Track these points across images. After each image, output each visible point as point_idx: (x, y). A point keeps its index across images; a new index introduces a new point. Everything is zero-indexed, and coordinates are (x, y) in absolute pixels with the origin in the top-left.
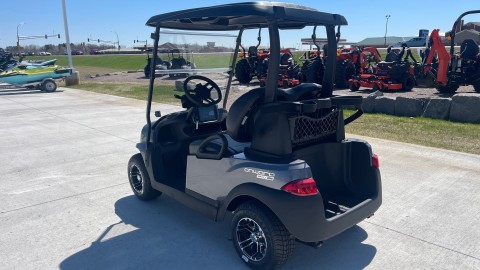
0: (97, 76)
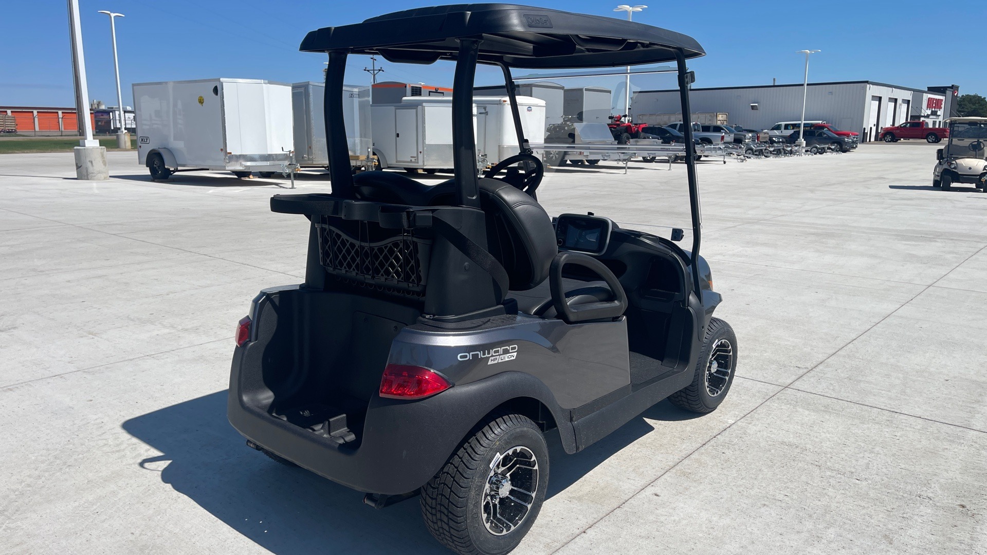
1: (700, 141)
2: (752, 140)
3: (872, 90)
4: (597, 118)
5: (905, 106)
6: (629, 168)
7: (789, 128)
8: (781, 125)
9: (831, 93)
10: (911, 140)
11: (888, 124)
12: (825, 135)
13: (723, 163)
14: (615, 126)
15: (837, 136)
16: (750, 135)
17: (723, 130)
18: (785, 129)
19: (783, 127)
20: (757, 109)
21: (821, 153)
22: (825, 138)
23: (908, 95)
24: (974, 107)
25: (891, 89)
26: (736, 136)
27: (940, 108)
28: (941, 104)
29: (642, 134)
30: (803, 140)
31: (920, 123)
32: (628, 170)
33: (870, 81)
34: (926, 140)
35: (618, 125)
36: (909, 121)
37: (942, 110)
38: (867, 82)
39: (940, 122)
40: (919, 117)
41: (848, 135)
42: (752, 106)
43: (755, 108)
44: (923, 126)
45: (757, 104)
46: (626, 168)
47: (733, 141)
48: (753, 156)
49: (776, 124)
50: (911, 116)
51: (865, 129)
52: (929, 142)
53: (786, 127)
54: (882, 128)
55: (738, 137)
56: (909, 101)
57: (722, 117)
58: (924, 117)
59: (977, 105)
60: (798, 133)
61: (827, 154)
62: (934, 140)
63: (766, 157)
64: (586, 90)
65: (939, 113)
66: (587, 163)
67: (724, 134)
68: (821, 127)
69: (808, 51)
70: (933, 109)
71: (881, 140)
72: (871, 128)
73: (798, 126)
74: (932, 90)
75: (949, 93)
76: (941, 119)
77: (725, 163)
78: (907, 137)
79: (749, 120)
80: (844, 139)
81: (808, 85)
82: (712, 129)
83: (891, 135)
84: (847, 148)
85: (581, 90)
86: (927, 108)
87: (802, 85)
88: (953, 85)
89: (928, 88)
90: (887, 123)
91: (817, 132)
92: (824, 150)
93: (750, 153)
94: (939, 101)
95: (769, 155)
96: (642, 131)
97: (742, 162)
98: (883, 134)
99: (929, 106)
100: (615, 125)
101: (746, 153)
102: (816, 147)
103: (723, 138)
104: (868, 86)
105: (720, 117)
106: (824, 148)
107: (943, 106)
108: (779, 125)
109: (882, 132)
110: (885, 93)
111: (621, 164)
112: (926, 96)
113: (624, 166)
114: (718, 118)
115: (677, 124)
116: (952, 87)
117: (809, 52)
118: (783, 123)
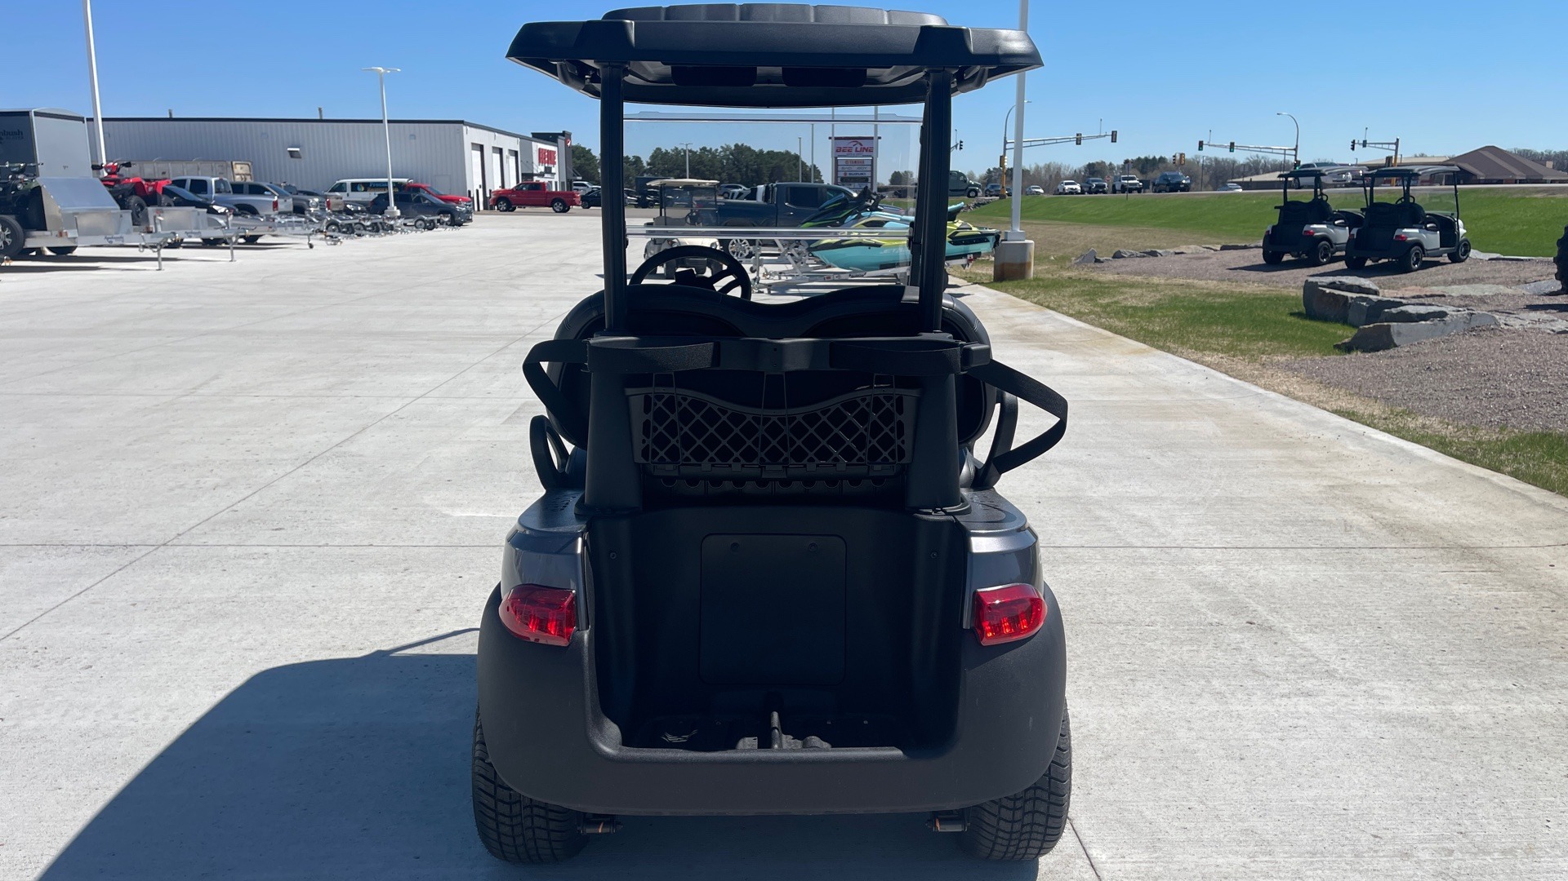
0: (1118, 256)
1: (237, 210)
2: (321, 209)
3: (471, 136)
4: (65, 167)
5: (512, 160)
6: (165, 259)
7: (359, 189)
8: (345, 183)
9: (413, 136)
10: (528, 209)
11: (497, 187)
12: (427, 202)
13: (308, 247)
14: (112, 184)
15: (443, 202)
16: (317, 200)
17: (268, 191)
18: (352, 190)
19: (349, 188)
20: (300, 157)
21: (430, 229)
22: (427, 206)
23: (513, 144)
24: (579, 162)
25: (492, 134)
26: (296, 202)
27: (554, 163)
28: (555, 158)
29: (164, 199)
30: (395, 208)
31: (535, 184)
32: (163, 263)
33: (466, 120)
34: (551, 208)
35: (117, 181)
36: (520, 182)
37: (557, 166)
38: (462, 122)
39: (556, 183)
40: (532, 175)
41: (457, 201)
42: (290, 151)
43: (295, 155)
44: (544, 189)
45: (298, 149)
46: (160, 260)
47: (291, 209)
48: (340, 234)
49: (337, 182)
50: (523, 174)
51: (470, 192)
52: (556, 212)
53: (355, 187)
54: (490, 191)
55: (298, 203)
56: (516, 153)
57: (241, 168)
58: (536, 175)
59: (582, 159)
60: (387, 196)
61: (438, 229)
62: (562, 208)
63: (359, 235)
64: (37, 114)
65: (553, 171)
66: (49, 253)
67: (276, 198)
68: (417, 189)
69: (380, 69)
70: (546, 165)
71: (492, 208)
72: (477, 191)
73: (384, 186)
74: (539, 137)
75: (561, 141)
76: (556, 178)
77: (311, 246)
78: (523, 204)
79: (299, 175)
80: (455, 207)
81: (389, 121)
82: (246, 189)
83: (505, 202)
84: (460, 220)
85: (27, 114)
86: (540, 162)
87: (381, 121)
88: (564, 132)
89: (533, 134)
90: (495, 185)
91: (414, 196)
92: (434, 224)
93: (334, 231)
94: (551, 153)
95: (364, 232)
96: (163, 193)
97: (335, 244)
98: (494, 200)
99: (541, 160)
100: (111, 181)
101: (327, 229)
102: (423, 220)
103: (275, 204)
104: (464, 128)
105: (238, 169)
106: (432, 221)
107: (556, 160)
108: (342, 184)
109: (493, 197)
110: (488, 139)
111: (148, 253)
112: (537, 146)
113: (155, 255)
114: (236, 171)
115: (185, 181)
116: (564, 134)
117: (383, 71)
118: (349, 181)
